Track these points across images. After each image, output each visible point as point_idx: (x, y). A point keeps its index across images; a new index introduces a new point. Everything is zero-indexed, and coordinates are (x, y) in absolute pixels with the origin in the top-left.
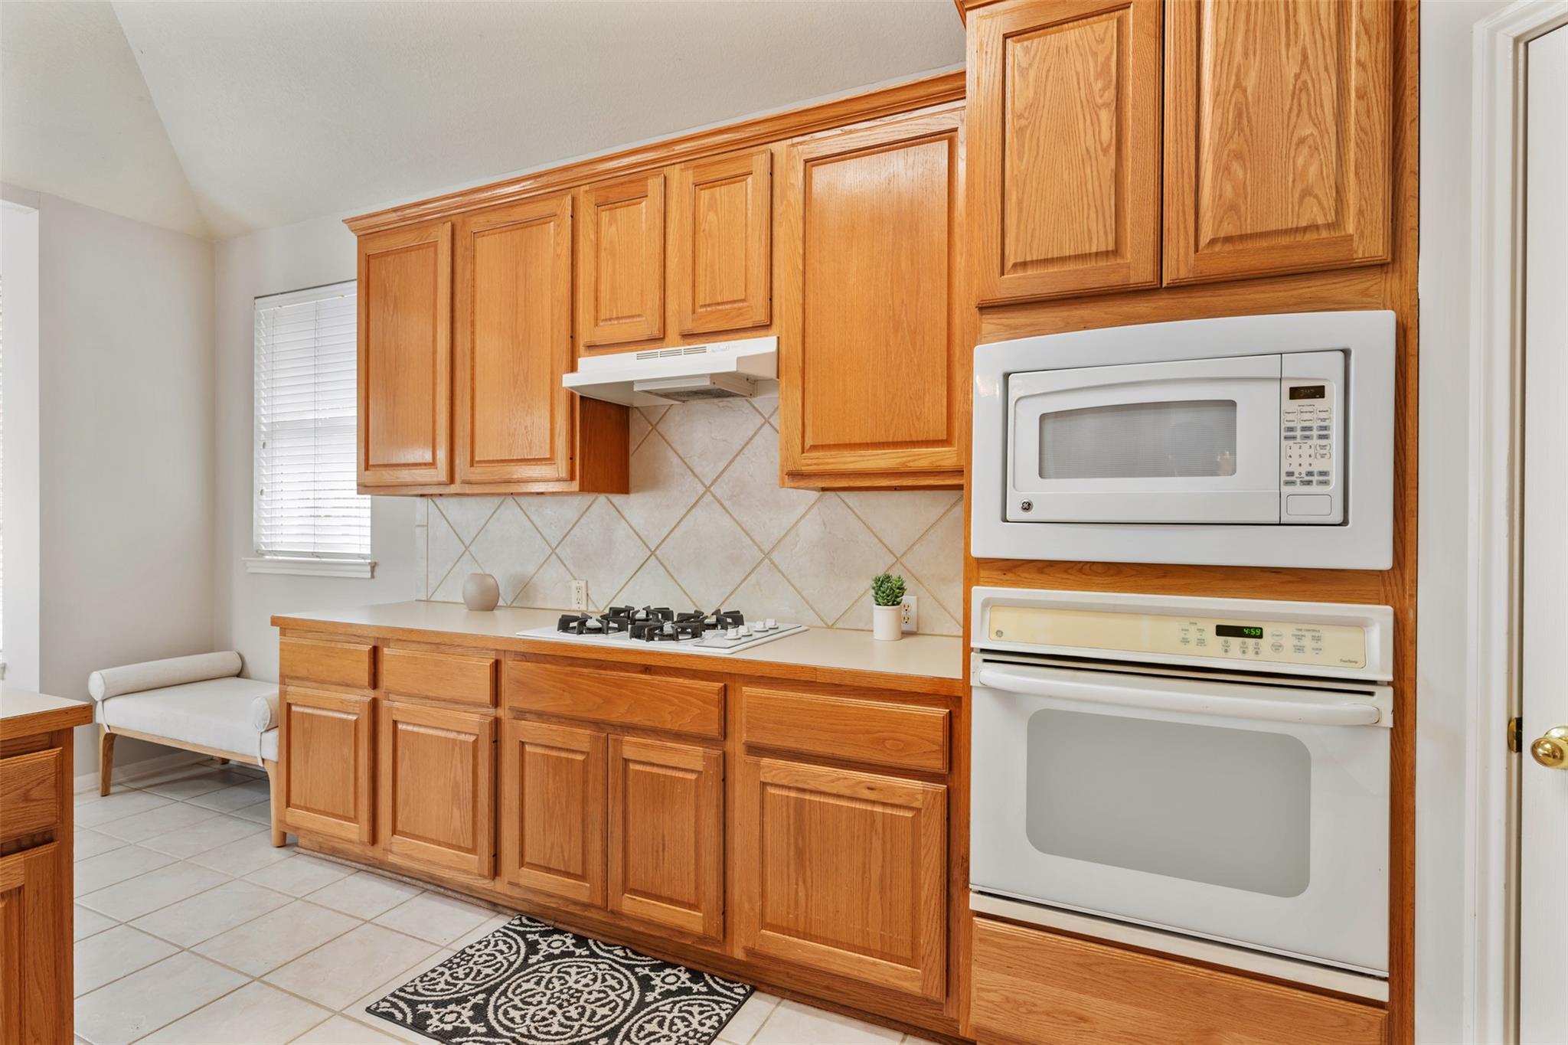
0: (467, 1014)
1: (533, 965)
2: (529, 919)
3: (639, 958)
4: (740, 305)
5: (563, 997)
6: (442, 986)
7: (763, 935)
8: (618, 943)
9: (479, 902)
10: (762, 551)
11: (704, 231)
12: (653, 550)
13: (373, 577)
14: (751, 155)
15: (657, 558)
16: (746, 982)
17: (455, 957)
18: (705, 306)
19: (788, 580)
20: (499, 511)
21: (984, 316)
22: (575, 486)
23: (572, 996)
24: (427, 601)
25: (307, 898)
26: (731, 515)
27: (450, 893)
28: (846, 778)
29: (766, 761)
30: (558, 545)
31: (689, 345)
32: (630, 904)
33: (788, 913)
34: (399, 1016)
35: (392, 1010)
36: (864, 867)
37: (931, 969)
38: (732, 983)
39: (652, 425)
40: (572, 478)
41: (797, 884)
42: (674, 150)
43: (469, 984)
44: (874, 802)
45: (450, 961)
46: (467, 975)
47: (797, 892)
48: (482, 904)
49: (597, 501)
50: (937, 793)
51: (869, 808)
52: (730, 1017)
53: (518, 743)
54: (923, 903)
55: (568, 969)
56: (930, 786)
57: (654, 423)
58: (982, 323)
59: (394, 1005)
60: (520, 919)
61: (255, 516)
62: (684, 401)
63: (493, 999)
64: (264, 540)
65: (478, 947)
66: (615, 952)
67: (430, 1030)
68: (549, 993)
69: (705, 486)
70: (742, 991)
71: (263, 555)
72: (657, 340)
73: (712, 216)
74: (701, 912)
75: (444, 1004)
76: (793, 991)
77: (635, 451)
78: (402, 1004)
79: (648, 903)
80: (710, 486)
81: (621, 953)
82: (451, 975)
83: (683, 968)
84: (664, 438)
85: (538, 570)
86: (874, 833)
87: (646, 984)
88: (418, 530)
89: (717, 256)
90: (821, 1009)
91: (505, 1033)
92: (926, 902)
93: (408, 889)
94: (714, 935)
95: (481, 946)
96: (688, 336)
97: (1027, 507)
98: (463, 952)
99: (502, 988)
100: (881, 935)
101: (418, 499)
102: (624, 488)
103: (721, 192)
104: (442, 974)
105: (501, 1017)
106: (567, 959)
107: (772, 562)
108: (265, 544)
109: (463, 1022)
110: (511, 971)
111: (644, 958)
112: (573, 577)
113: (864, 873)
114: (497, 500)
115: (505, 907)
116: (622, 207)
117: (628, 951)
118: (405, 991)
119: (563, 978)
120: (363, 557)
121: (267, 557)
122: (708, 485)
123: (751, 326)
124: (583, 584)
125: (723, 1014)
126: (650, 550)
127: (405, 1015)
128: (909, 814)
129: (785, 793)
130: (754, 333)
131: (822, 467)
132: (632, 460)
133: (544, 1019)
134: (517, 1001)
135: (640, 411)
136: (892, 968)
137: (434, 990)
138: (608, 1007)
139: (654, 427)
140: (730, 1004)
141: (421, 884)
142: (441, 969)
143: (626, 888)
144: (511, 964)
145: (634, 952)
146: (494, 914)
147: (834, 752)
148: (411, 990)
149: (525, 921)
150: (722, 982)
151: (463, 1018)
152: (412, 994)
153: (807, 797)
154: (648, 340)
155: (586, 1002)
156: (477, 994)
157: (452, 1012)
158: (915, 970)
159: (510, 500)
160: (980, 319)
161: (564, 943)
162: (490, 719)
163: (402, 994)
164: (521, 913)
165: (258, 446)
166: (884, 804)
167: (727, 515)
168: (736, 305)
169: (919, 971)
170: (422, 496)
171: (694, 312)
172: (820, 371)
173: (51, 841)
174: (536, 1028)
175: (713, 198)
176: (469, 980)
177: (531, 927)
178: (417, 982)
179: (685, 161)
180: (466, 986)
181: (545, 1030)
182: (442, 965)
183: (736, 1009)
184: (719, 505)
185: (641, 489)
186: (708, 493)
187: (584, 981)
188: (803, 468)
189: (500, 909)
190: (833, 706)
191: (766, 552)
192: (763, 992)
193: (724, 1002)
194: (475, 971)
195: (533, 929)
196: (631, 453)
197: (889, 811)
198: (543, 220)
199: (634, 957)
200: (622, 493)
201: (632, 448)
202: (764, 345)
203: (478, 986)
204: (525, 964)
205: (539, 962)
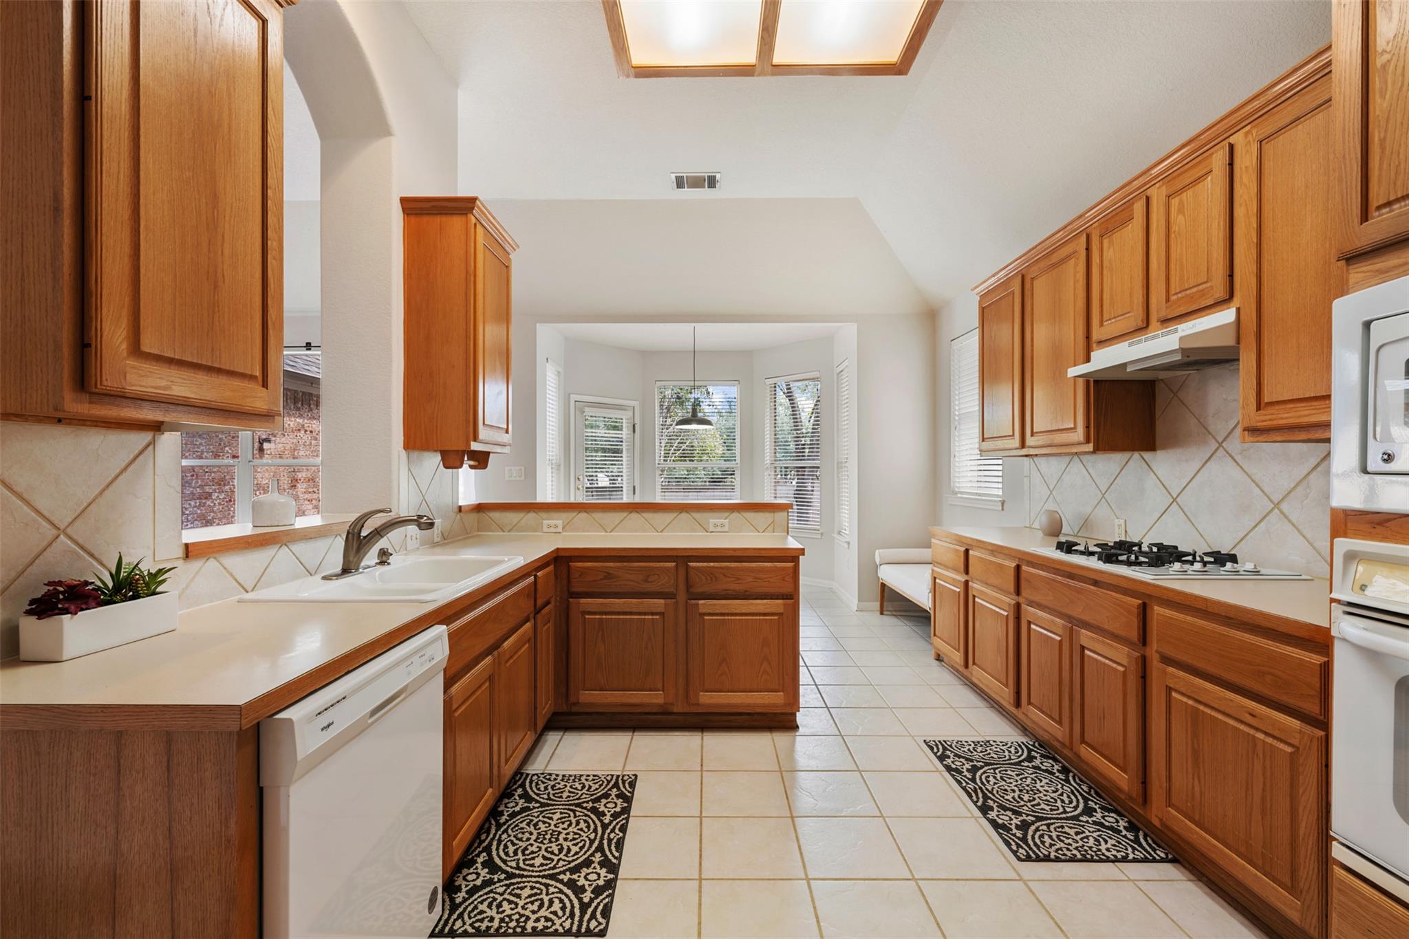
0: (968, 766)
1: (1023, 766)
2: (1039, 745)
3: (1098, 798)
4: (1204, 286)
5: (1026, 788)
6: (966, 750)
7: (1169, 811)
8: (1088, 782)
9: (1017, 724)
10: (1271, 501)
11: (1174, 232)
12: (1175, 497)
13: (1003, 509)
14: (1212, 154)
15: (1178, 504)
16: (1170, 851)
17: (982, 742)
18: (1176, 294)
19: (1299, 531)
20: (1069, 466)
21: (1351, 267)
22: (1090, 447)
23: (1032, 790)
24: (1030, 528)
25: (932, 686)
26: (1241, 468)
27: (1004, 713)
28: (1231, 700)
29: (1171, 669)
30: (1106, 492)
31: (1167, 328)
32: (1086, 752)
33: (1187, 801)
34: (935, 750)
35: (934, 747)
36: (1247, 784)
37: (1309, 907)
38: (1159, 846)
39: (1173, 392)
40: (1088, 441)
41: (1193, 779)
42: (1151, 175)
43: (979, 756)
44: (1257, 729)
45: (978, 742)
46: (982, 752)
47: (1193, 788)
48: (1019, 726)
49: (1133, 457)
50: (1313, 737)
51: (1252, 732)
52: (1135, 860)
53: (1026, 622)
54: (1301, 839)
55: (1043, 779)
56: (1308, 729)
57: (1175, 391)
58: (1349, 274)
59: (937, 745)
60: (1034, 743)
61: (952, 470)
62: (1198, 370)
63: (986, 768)
64: (957, 485)
65: (999, 743)
66: (1082, 786)
67: (944, 763)
68: (1020, 782)
69: (1218, 442)
70: (1163, 855)
71: (956, 494)
72: (1144, 327)
73: (1181, 217)
74: (1127, 775)
75: (960, 757)
76: (1209, 879)
77: (1160, 416)
78: (940, 747)
79: (1095, 756)
80: (1222, 442)
81: (1086, 789)
82: (974, 748)
83: (1126, 819)
84: (1184, 404)
85: (1093, 510)
86: (1255, 756)
87: (1089, 811)
88: (1025, 479)
89: (1184, 250)
90: (1231, 906)
91: (980, 784)
92: (1303, 839)
93: (984, 702)
94: (1135, 796)
95: (1001, 744)
96: (1165, 321)
97: (1388, 458)
98: (988, 742)
99: (995, 766)
100: (1262, 852)
101: (1025, 458)
102: (1151, 447)
103: (1187, 196)
104: (970, 745)
105: (983, 777)
106: (1047, 774)
107: (1282, 512)
108: (959, 488)
109: (963, 768)
110: (1007, 762)
111: (1101, 800)
112: (1116, 516)
113: (1247, 790)
114: (1067, 459)
115: (1030, 732)
116: (1117, 231)
117: (1092, 791)
118: (946, 743)
119: (1035, 781)
120: (998, 496)
121: (959, 495)
122: (1220, 441)
123: (1213, 303)
124: (1122, 522)
125: (1131, 856)
126: (1173, 497)
127: (938, 751)
128: (1289, 750)
129: (1185, 700)
130: (1218, 308)
131: (1275, 423)
132: (1158, 423)
133: (1006, 790)
134: (998, 776)
135: (1165, 383)
136: (1273, 888)
137: (960, 749)
138: (1050, 807)
139: (1175, 394)
140: (1143, 854)
141: (992, 703)
142: (970, 743)
143: (1083, 741)
144: (1010, 759)
145: (1096, 793)
146: (1022, 734)
147: (1222, 675)
148: (949, 743)
149: (1036, 745)
150: (1150, 842)
151: (964, 767)
152: (948, 745)
153: (1201, 707)
154: (1137, 330)
155: (1038, 797)
156: (980, 762)
157: (961, 762)
158: (1295, 900)
159: (1076, 458)
160: (1348, 270)
161: (1053, 766)
162: (1014, 602)
163: (944, 743)
164: (1037, 740)
165: (953, 429)
166: (1266, 734)
167: (1238, 468)
168: (1201, 287)
169: (1299, 903)
170: (1027, 456)
171: (1168, 300)
172: (1273, 332)
173: (792, 599)
174: (998, 791)
175: (1181, 202)
176: (981, 754)
177: (1038, 749)
178: (954, 742)
179: (1162, 179)
180: (976, 756)
181: (1002, 794)
182: (973, 742)
183: (1145, 860)
184: (1230, 458)
185: (1166, 446)
186: (1221, 448)
187: (1047, 788)
188: (1258, 424)
189: (1027, 733)
190: (1221, 634)
191: (1276, 502)
192: (1185, 867)
193: (1138, 851)
194: (988, 752)
195: (1039, 751)
196: (1157, 417)
197: (1269, 740)
198: (1069, 257)
199: (1094, 795)
200: (1151, 450)
201: (1158, 413)
202: (1227, 316)
203: (983, 759)
204: (1019, 763)
205: (1028, 766)
